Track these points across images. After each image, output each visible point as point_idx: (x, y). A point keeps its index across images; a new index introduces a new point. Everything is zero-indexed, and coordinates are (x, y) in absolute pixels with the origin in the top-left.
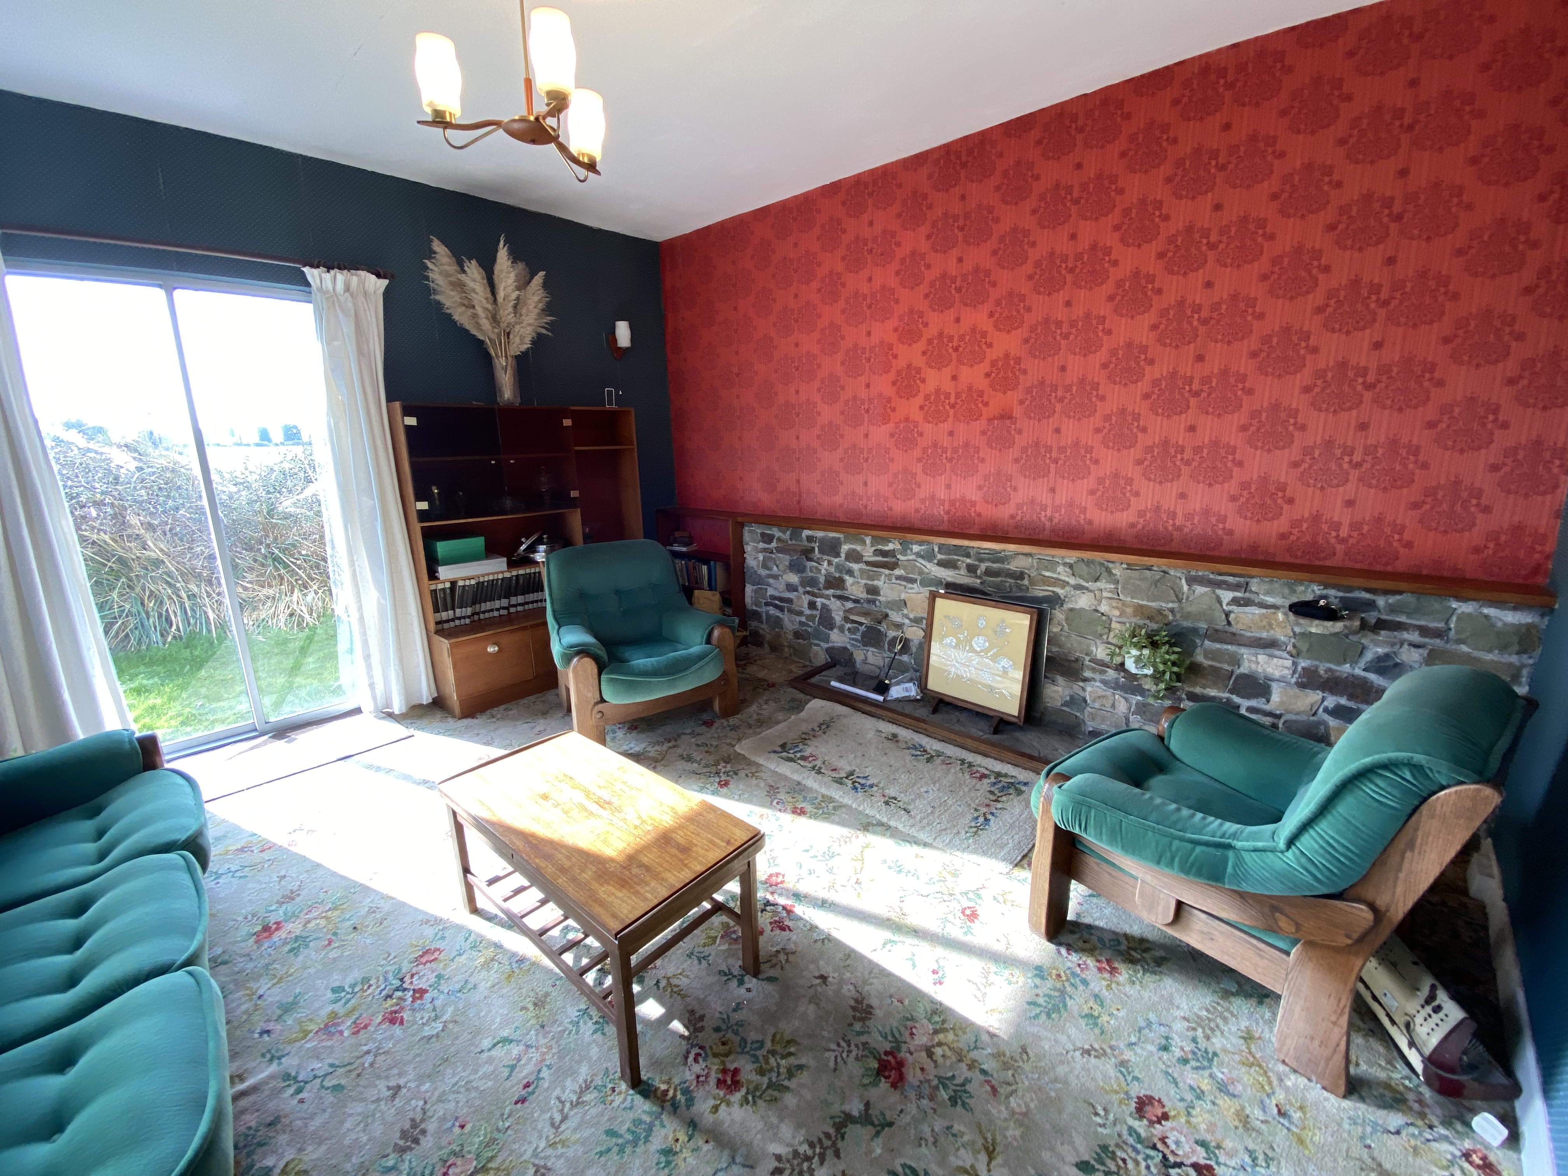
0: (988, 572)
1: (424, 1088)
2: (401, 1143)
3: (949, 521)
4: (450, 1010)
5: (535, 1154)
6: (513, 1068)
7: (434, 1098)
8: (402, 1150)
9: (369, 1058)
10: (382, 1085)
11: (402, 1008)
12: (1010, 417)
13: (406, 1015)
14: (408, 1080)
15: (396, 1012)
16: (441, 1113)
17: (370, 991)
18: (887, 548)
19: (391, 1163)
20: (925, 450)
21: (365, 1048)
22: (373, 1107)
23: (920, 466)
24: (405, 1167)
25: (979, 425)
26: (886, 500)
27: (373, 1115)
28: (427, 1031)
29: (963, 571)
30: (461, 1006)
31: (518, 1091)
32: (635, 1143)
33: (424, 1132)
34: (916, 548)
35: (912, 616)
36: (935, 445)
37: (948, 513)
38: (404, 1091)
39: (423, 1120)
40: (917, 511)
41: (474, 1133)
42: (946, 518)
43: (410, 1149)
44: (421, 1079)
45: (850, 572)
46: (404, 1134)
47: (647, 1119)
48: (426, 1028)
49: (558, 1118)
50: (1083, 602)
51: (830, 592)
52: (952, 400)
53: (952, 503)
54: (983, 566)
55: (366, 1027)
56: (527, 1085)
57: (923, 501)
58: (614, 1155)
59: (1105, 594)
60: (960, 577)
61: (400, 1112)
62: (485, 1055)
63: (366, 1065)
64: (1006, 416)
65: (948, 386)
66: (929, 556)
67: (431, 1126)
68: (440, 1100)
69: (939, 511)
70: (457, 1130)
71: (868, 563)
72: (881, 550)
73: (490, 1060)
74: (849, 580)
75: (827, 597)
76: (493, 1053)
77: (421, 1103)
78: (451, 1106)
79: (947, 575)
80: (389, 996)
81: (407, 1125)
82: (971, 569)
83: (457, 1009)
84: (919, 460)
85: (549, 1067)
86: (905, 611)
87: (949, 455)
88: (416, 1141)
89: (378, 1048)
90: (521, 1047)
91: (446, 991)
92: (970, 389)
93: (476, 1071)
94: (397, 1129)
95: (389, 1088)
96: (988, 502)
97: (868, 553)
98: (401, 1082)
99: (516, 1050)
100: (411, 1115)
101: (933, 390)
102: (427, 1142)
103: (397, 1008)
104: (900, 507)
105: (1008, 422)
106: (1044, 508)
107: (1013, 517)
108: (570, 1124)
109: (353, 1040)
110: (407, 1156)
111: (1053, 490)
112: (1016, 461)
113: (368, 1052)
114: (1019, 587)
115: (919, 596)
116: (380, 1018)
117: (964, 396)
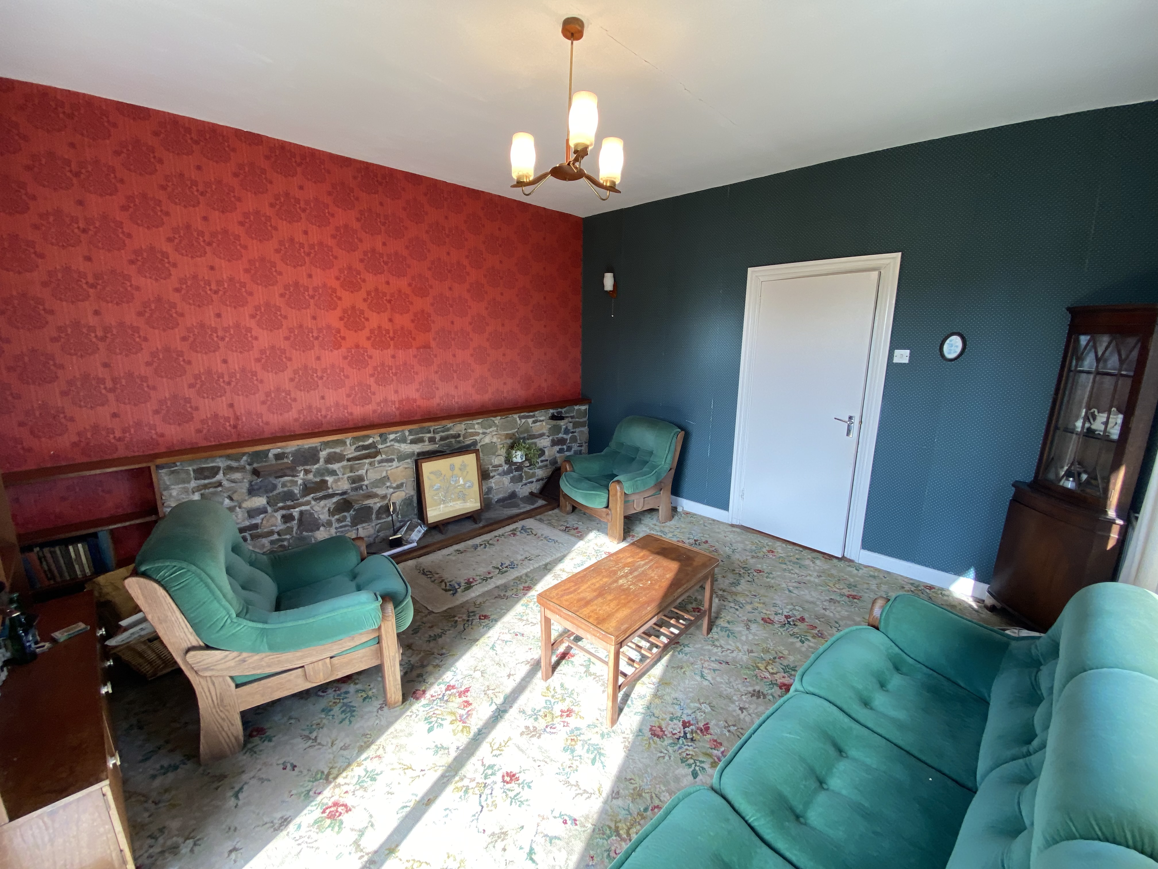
0: (442, 439)
1: (737, 699)
2: (762, 697)
3: (400, 414)
4: (692, 705)
5: (745, 655)
6: (714, 670)
7: (739, 693)
8: (765, 696)
9: (732, 729)
10: (742, 716)
11: (698, 729)
12: (430, 348)
13: (701, 725)
14: (734, 708)
15: (701, 730)
16: (744, 688)
17: (691, 753)
18: (367, 443)
19: (771, 697)
20: (375, 368)
21: (727, 734)
22: (753, 715)
23: (372, 379)
24: (770, 692)
25: (412, 351)
26: (346, 407)
27: (756, 713)
28: (708, 709)
29: (427, 443)
30: (689, 701)
31: (724, 666)
32: (729, 630)
33: (754, 691)
34: (392, 437)
35: (394, 485)
36: (383, 364)
37: (398, 409)
38: (741, 706)
39: (750, 693)
40: (374, 411)
41: (746, 674)
42: (397, 413)
43: (762, 693)
44: (733, 702)
45: (333, 473)
46: (758, 697)
47: (719, 628)
48: (707, 711)
49: (729, 651)
50: (487, 440)
51: (308, 498)
52: (391, 334)
53: (401, 402)
54: (438, 437)
55: (715, 741)
56: (721, 663)
57: (379, 404)
58: (736, 635)
59: (494, 433)
60: (427, 447)
61: (750, 703)
62: (712, 682)
63: (736, 728)
64: (427, 346)
65: (387, 325)
66: (403, 440)
67: (750, 689)
68: (739, 690)
69: (392, 409)
70: (748, 680)
71: (349, 460)
72: (363, 446)
73: (713, 679)
74: (330, 479)
75: (308, 503)
76: (710, 679)
77: (743, 697)
78: (740, 686)
79: (417, 448)
80: (692, 740)
81: (754, 698)
82: (432, 440)
83: (692, 702)
84: (372, 375)
85: (710, 658)
86: (388, 484)
87: (394, 371)
88: (759, 691)
89: (725, 727)
90: (704, 670)
91: (681, 711)
92: (402, 328)
93: (721, 683)
94: (757, 701)
95: (742, 712)
96: (423, 399)
97: (350, 451)
98: (737, 709)
99: (706, 671)
100: (750, 699)
101: (376, 327)
102: (757, 688)
103: (698, 731)
104: (358, 411)
105: (428, 350)
106: (454, 397)
107: (438, 405)
108: (729, 647)
109: (725, 743)
110: (765, 692)
111: (456, 387)
112: (436, 372)
113: (729, 731)
114: (459, 442)
115: (399, 469)
116: (709, 736)
117: (399, 332)
